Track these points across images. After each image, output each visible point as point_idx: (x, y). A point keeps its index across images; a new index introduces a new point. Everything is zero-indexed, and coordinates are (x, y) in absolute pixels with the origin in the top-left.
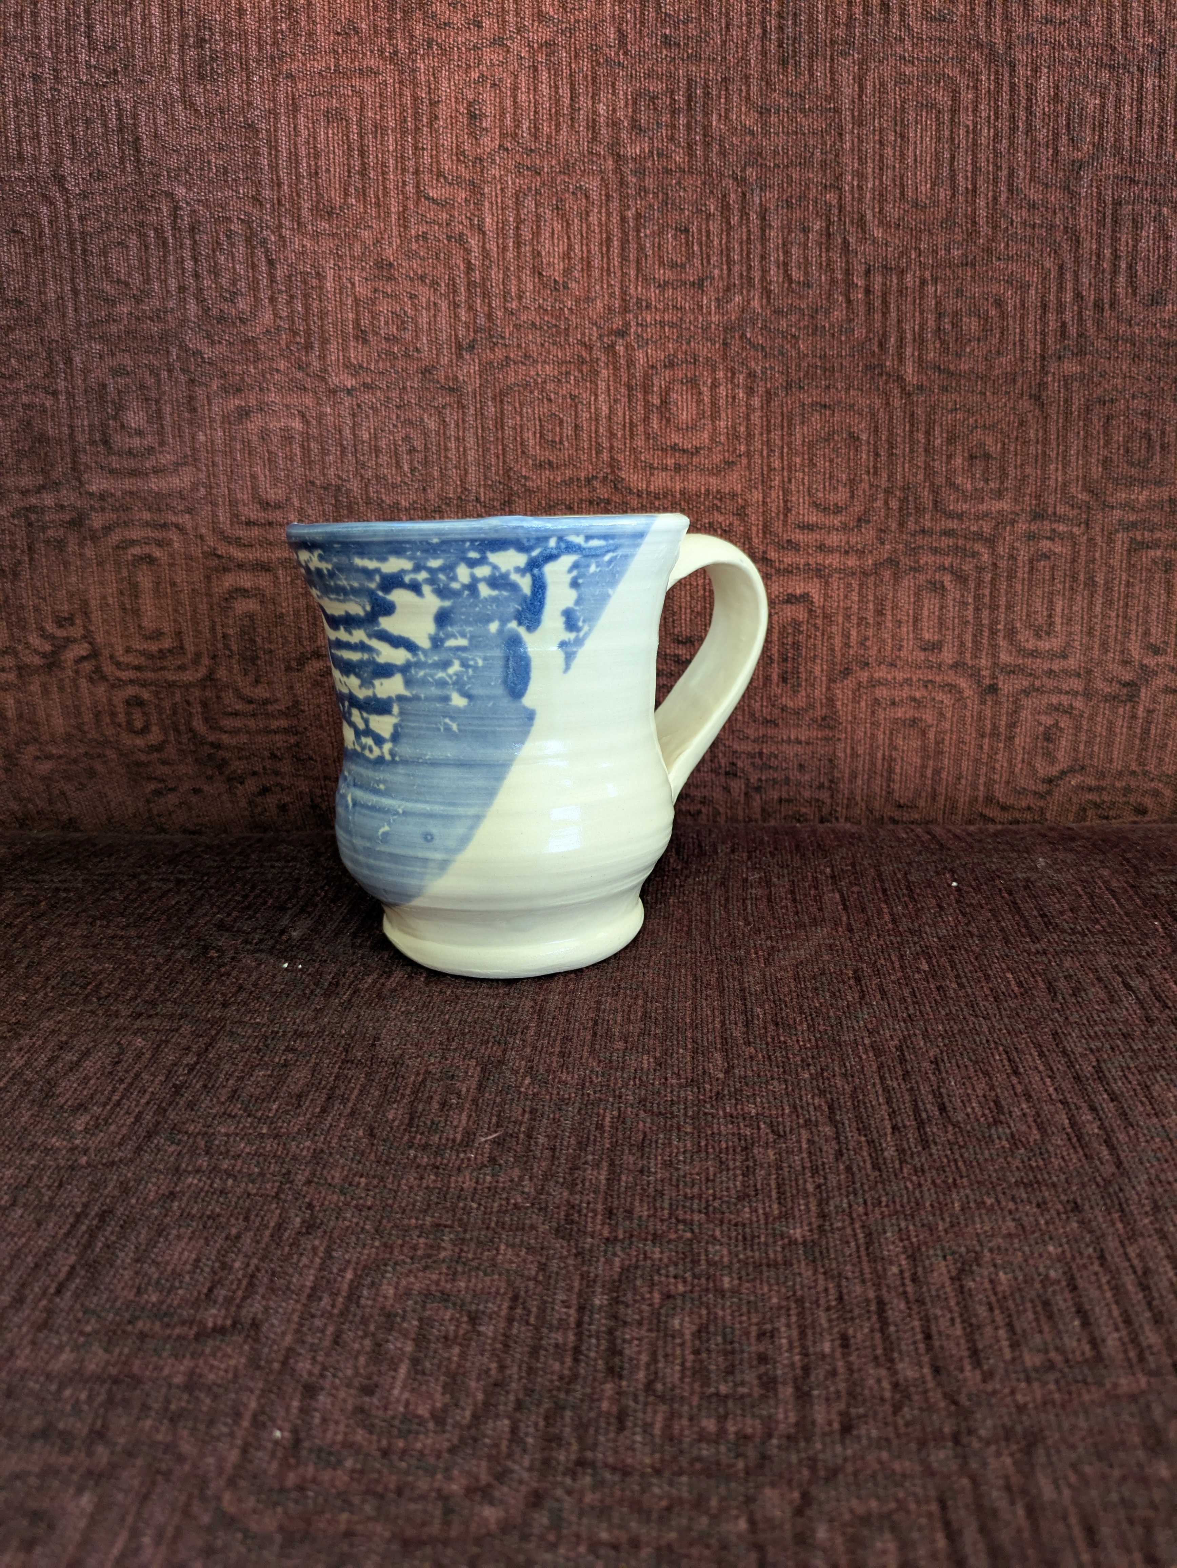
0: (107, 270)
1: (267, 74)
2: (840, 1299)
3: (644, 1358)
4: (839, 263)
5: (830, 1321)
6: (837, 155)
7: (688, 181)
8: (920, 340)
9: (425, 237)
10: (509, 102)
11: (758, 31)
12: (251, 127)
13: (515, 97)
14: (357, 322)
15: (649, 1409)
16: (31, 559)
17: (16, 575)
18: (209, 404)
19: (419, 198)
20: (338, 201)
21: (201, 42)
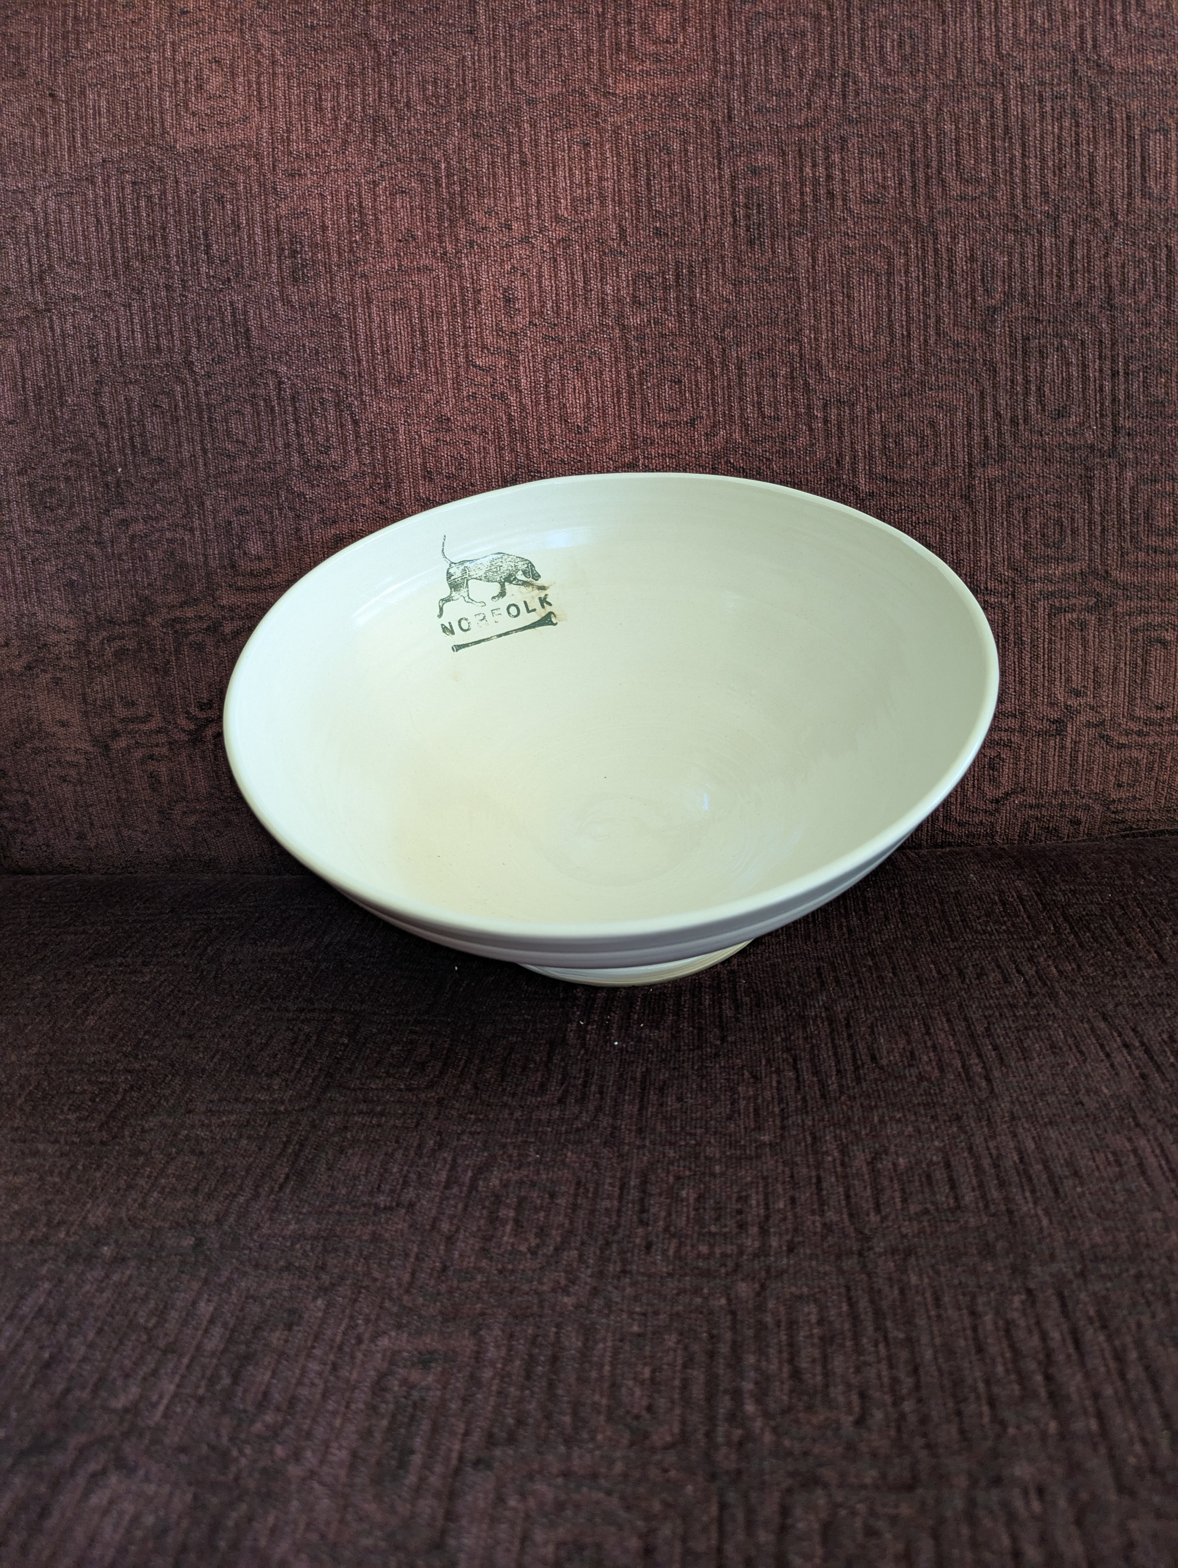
0: (228, 432)
1: (346, 274)
2: (792, 1177)
3: (663, 1214)
4: (802, 400)
5: (784, 1189)
6: (797, 315)
7: (680, 342)
8: (870, 457)
9: (474, 396)
10: (535, 288)
11: (730, 220)
12: (336, 316)
13: (540, 283)
14: (424, 464)
15: (666, 1241)
16: (177, 659)
17: (166, 672)
18: (312, 534)
19: (468, 366)
20: (406, 372)
21: (294, 253)
